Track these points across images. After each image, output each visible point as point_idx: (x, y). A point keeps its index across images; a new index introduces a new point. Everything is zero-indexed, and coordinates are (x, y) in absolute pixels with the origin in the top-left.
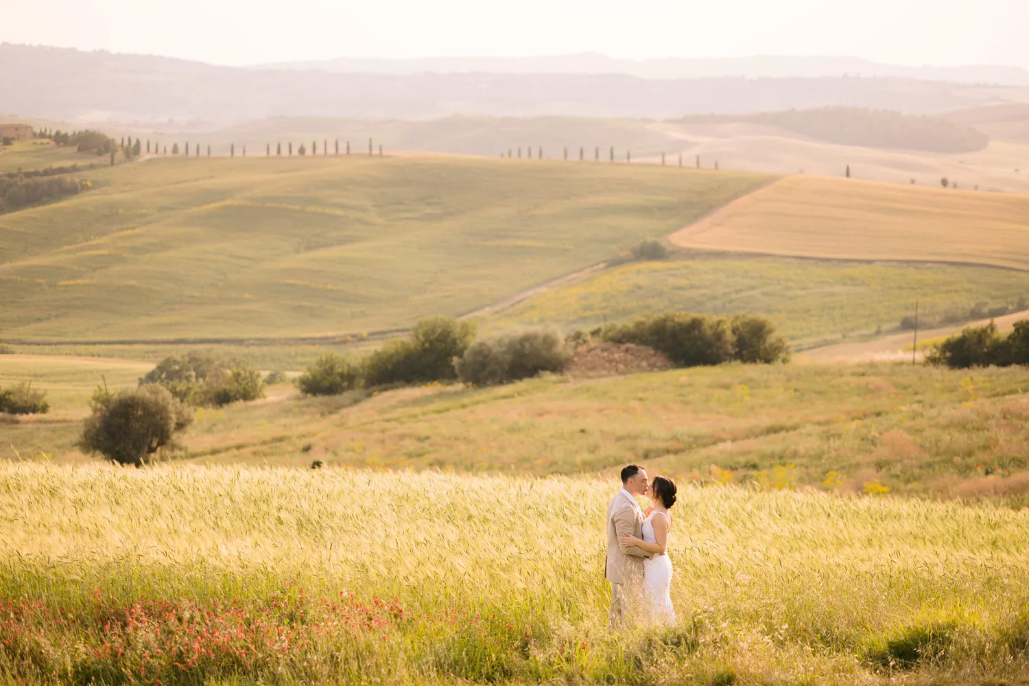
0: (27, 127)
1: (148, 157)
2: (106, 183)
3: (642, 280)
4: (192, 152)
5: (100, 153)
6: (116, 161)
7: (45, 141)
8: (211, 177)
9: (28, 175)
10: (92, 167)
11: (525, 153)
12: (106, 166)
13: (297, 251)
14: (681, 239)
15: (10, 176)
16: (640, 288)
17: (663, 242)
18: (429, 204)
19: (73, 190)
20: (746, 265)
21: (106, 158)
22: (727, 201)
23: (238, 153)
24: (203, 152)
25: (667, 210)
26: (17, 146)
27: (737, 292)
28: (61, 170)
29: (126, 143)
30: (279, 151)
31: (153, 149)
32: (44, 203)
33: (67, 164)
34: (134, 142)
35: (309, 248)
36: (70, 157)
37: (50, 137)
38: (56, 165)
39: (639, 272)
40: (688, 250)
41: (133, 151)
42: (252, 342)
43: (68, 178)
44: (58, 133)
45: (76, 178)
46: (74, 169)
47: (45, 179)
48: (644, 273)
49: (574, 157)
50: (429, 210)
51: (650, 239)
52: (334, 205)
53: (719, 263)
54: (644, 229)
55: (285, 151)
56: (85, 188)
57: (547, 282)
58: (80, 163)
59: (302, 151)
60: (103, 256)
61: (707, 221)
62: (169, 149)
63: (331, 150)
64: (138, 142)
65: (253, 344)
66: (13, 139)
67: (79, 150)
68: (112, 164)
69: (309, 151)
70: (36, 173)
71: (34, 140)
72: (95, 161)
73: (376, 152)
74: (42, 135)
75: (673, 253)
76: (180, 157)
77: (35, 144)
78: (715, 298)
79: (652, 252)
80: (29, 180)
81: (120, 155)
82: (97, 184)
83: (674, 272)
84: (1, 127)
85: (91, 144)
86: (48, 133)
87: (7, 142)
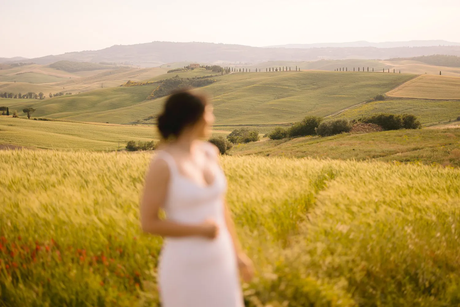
0: (198, 65)
1: (232, 72)
2: (220, 80)
3: (377, 106)
4: (245, 71)
5: (219, 72)
6: (223, 74)
7: (203, 68)
8: (250, 78)
9: (198, 78)
10: (216, 76)
11: (342, 70)
12: (220, 75)
13: (275, 99)
14: (389, 94)
15: (193, 78)
16: (376, 109)
17: (384, 95)
18: (313, 85)
19: (211, 82)
20: (409, 101)
21: (220, 73)
22: (403, 82)
23: (258, 71)
24: (248, 71)
25: (385, 85)
26: (195, 70)
27: (406, 109)
28: (208, 77)
29: (226, 69)
30: (270, 71)
31: (234, 70)
32: (202, 86)
33: (209, 75)
34: (228, 68)
35: (278, 98)
36: (210, 73)
37: (204, 67)
38: (206, 75)
39: (376, 104)
40: (391, 97)
41: (228, 71)
42: (261, 125)
43: (209, 79)
44: (207, 66)
45: (212, 79)
46: (211, 76)
47: (203, 79)
48: (378, 104)
49: (356, 70)
50: (313, 87)
51: (379, 94)
52: (286, 86)
53: (400, 101)
54: (377, 91)
55: (272, 70)
56: (214, 82)
57: (348, 107)
58: (213, 75)
59: (276, 70)
60: (219, 101)
61: (397, 89)
62: (238, 71)
63: (285, 70)
64: (229, 68)
65: (261, 126)
66: (194, 68)
67: (213, 71)
68: (222, 75)
69: (279, 70)
70: (200, 78)
71: (200, 68)
72: (217, 74)
73: (298, 70)
74: (202, 67)
75: (386, 98)
76: (241, 72)
77: (200, 69)
78: (399, 112)
79: (380, 98)
80: (199, 80)
81: (224, 72)
82: (217, 81)
83: (387, 104)
84: (191, 65)
85: (217, 69)
86: (204, 66)
87: (192, 69)
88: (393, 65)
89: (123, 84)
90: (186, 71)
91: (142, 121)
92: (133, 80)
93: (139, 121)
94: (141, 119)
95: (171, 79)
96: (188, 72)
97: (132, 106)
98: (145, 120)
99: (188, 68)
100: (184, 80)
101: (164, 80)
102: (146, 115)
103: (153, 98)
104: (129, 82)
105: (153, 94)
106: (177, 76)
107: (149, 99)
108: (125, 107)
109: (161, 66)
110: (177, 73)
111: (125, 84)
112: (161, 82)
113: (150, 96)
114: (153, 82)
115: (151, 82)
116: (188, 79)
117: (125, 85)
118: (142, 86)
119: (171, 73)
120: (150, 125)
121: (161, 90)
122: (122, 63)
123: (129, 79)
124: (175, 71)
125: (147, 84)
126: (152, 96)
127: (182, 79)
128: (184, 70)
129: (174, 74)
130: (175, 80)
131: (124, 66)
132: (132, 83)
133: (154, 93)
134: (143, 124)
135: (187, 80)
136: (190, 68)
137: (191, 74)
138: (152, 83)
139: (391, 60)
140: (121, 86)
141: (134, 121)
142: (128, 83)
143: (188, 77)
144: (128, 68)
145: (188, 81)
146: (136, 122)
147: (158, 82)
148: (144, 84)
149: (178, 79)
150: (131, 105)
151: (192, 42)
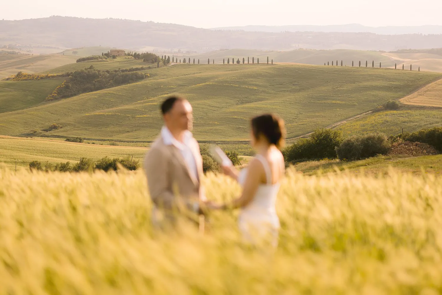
0: (123, 51)
1: (173, 64)
2: (156, 75)
3: (388, 118)
4: (192, 62)
5: (153, 62)
6: (160, 66)
7: (130, 57)
8: (200, 73)
9: (123, 71)
10: (149, 68)
11: (335, 64)
12: (155, 68)
13: (237, 104)
14: (404, 101)
15: (116, 71)
16: (387, 122)
17: (397, 103)
18: (294, 85)
19: (141, 78)
20: (434, 112)
21: (156, 64)
22: (424, 85)
23: (211, 63)
24: (196, 63)
25: (397, 88)
26: (118, 59)
27: (430, 124)
28: (137, 69)
29: (164, 58)
30: (228, 62)
31: (175, 61)
32: (129, 83)
33: (140, 66)
34: (167, 58)
35: (242, 103)
36: (140, 64)
37: (132, 55)
38: (135, 67)
39: (386, 115)
40: (408, 105)
41: (166, 61)
42: (219, 142)
43: (139, 72)
44: (135, 54)
45: (143, 72)
46: (142, 69)
47: (130, 73)
48: (388, 116)
49: (356, 65)
50: (294, 87)
51: (391, 101)
52: (253, 85)
53: (422, 112)
54: (388, 96)
55: (231, 63)
56: (147, 77)
57: (346, 119)
58: (144, 66)
59: (238, 62)
60: (155, 105)
61: (416, 93)
62: (182, 61)
63: (251, 62)
64: (169, 57)
65: (220, 144)
66: (117, 56)
67: (144, 61)
68: (158, 67)
69: (241, 62)
70: (126, 70)
71: (126, 57)
72: (151, 66)
73: (270, 63)
74: (129, 55)
75: (401, 107)
76: (187, 64)
78: (421, 127)
79: (392, 106)
80: (123, 73)
81: (161, 63)
82: (152, 75)
83: (402, 115)
84: (112, 51)
85: (149, 58)
86: (131, 54)
87: (114, 57)
88: (401, 60)
89: (10, 77)
90: (104, 60)
91: (41, 132)
92: (25, 72)
93: (35, 132)
94: (39, 130)
95: (82, 72)
96: (107, 61)
97: (25, 110)
98: (44, 130)
99: (107, 55)
100: (102, 73)
101: (72, 73)
102: (47, 124)
103: (55, 99)
104: (19, 75)
105: (55, 93)
106: (91, 67)
107: (49, 100)
108: (14, 110)
109: (64, 52)
110: (91, 63)
111: (14, 77)
112: (68, 75)
113: (50, 95)
114: (55, 75)
115: (52, 75)
116: (108, 72)
117: (14, 78)
118: (39, 80)
119: (82, 63)
120: (52, 138)
121: (67, 87)
122: (5, 47)
123: (19, 70)
124: (88, 59)
125: (47, 77)
126: (53, 96)
127: (99, 71)
128: (101, 58)
129: (87, 65)
130: (89, 72)
131: (9, 51)
132: (25, 76)
133: (57, 91)
134: (42, 136)
135: (106, 73)
136: (111, 55)
137: (112, 65)
138: (53, 77)
139: (398, 52)
140: (8, 79)
141: (28, 131)
142: (17, 76)
143: (108, 69)
144: (13, 53)
145: (108, 74)
146: (32, 134)
147: (63, 76)
148: (42, 78)
149: (93, 72)
150: (23, 109)
151: (108, 18)
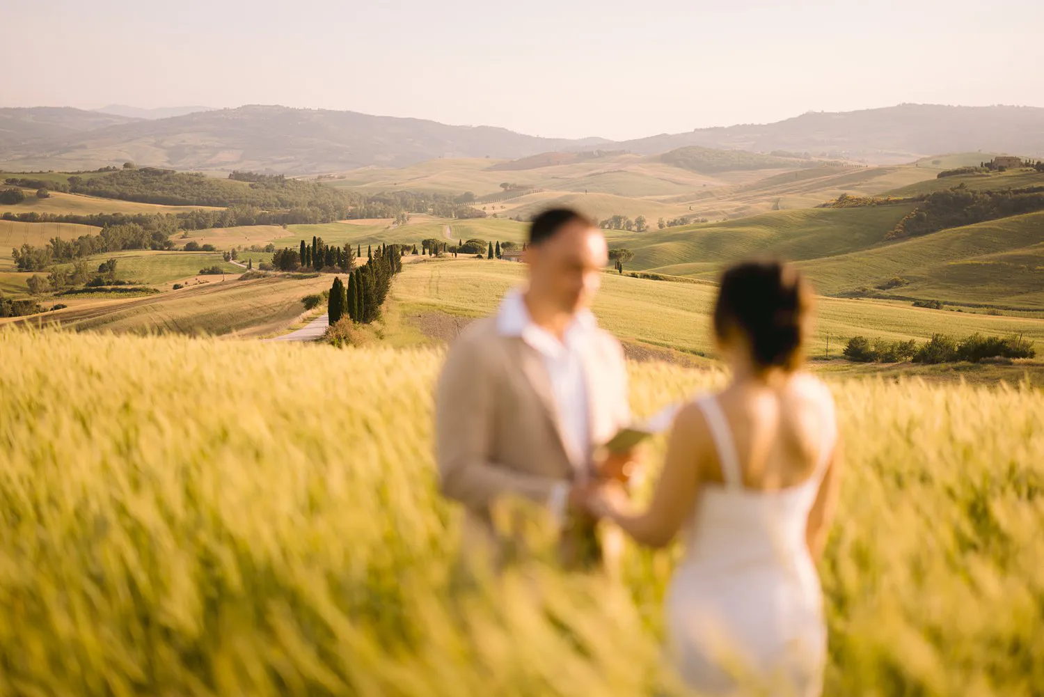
0: (1017, 159)
7: (1029, 169)
9: (1016, 192)
15: (1004, 193)
26: (1008, 172)
28: (1040, 189)
32: (1027, 212)
37: (1033, 166)
38: (1036, 185)
44: (1039, 163)
47: (1028, 195)
66: (1006, 167)
70: (1021, 191)
71: (1023, 168)
74: (1027, 165)
77: (1022, 170)
80: (1017, 196)
84: (998, 159)
86: (1031, 163)
87: (1001, 169)
89: (828, 202)
90: (985, 173)
91: (874, 289)
92: (853, 194)
93: (864, 290)
94: (870, 287)
95: (946, 193)
96: (988, 176)
97: (850, 255)
98: (879, 288)
99: (990, 166)
100: (979, 196)
101: (929, 195)
102: (884, 277)
103: (899, 237)
104: (843, 198)
105: (900, 228)
106: (961, 186)
107: (889, 239)
108: (833, 255)
109: (918, 161)
110: (962, 179)
111: (834, 202)
112: (922, 199)
113: (892, 232)
114: (902, 198)
115: (896, 198)
116: (989, 193)
117: (834, 204)
118: (874, 206)
119: (947, 179)
120: (891, 301)
121: (919, 218)
122: (823, 155)
123: (843, 192)
124: (957, 172)
125: (887, 202)
126: (897, 232)
127: (974, 192)
128: (980, 171)
129: (955, 182)
130: (957, 194)
131: (830, 160)
132: (852, 200)
133: (903, 225)
134: (875, 297)
135: (986, 195)
136: (998, 165)
137: (996, 181)
138: (897, 201)
140: (824, 206)
141: (854, 287)
142: (840, 200)
143: (989, 188)
144: (835, 164)
145: (990, 198)
146: (859, 292)
147: (913, 200)
148: (879, 204)
149: (965, 193)
150: (847, 252)
151: (996, 105)
